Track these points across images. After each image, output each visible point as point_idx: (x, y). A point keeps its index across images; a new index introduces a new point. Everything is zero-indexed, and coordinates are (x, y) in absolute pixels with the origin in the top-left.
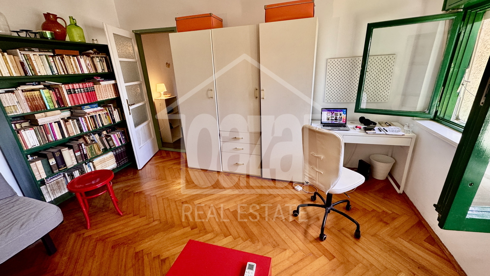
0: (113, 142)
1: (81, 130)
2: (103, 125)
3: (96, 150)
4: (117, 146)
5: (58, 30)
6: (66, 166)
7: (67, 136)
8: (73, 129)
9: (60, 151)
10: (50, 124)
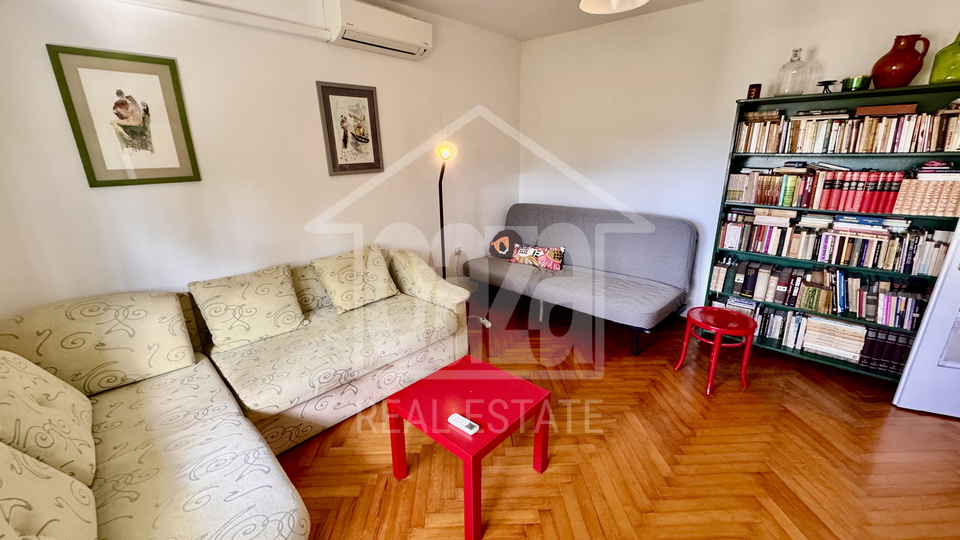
0: (876, 310)
1: (815, 256)
2: (875, 265)
3: (820, 302)
4: (879, 322)
5: (894, 68)
6: (752, 294)
7: (784, 254)
8: (800, 248)
9: (757, 271)
10: (772, 227)
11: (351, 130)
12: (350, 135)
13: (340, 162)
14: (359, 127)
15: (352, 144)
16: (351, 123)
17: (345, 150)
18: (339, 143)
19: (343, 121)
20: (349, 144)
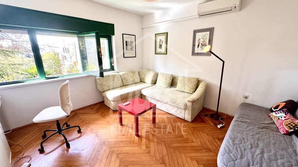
11: (201, 42)
12: (200, 44)
13: (195, 52)
14: (204, 41)
15: (200, 46)
16: (202, 40)
17: (198, 49)
18: (196, 46)
19: (199, 40)
20: (199, 47)
